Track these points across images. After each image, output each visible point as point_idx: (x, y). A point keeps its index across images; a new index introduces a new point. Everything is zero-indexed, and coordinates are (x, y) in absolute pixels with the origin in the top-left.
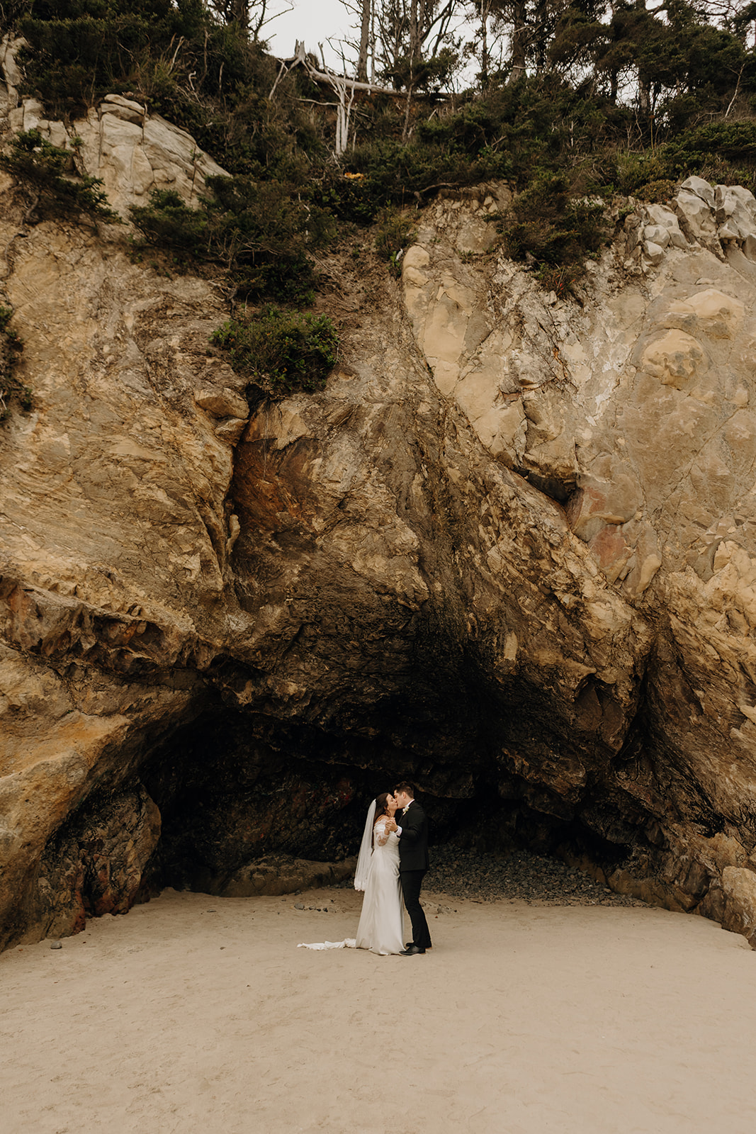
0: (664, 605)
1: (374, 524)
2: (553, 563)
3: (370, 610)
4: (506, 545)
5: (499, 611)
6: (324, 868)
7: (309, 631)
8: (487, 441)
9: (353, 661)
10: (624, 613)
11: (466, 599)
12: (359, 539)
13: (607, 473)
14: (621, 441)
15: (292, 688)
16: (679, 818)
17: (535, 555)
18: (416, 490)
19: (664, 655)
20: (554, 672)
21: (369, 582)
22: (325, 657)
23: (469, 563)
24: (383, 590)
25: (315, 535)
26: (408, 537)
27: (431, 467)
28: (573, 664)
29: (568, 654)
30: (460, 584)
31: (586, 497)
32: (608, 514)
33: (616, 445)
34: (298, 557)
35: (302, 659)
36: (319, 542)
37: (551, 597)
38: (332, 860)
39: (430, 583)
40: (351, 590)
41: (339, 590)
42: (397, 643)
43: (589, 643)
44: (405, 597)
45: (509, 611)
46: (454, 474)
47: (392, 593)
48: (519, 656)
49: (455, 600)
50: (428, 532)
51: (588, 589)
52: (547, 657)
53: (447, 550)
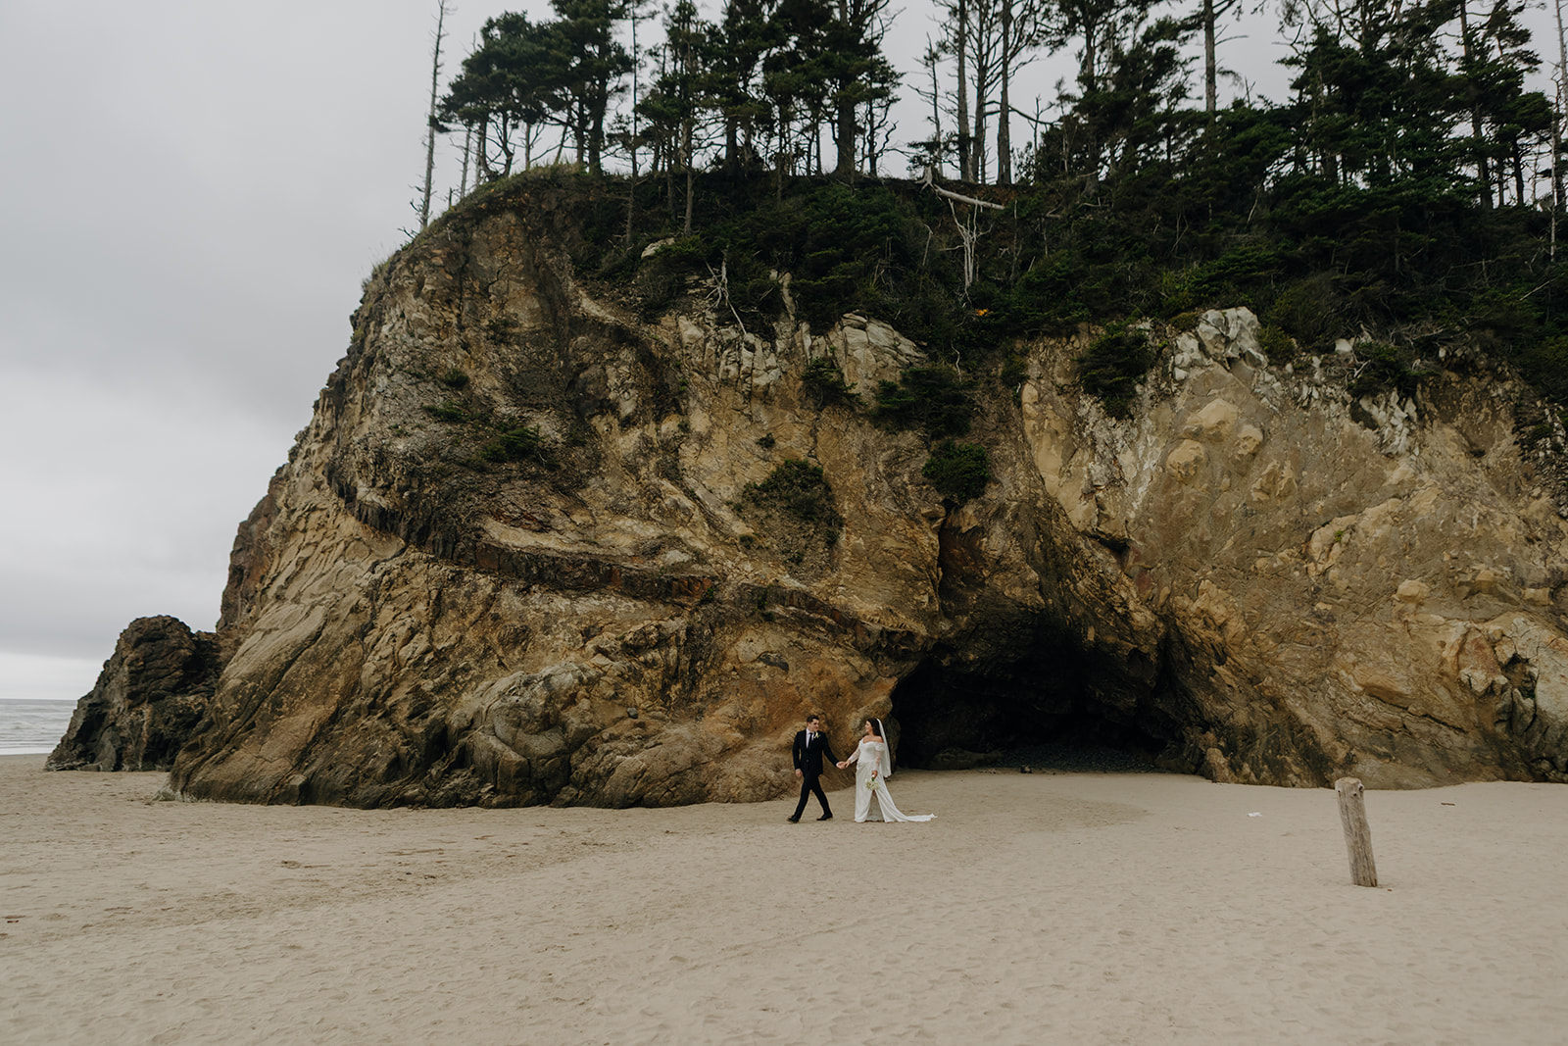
0: (1172, 614)
1: (1015, 570)
2: (1113, 592)
3: (1013, 615)
4: (1087, 581)
5: (1084, 615)
6: (981, 756)
7: (981, 627)
8: (1076, 525)
9: (1003, 641)
10: (1151, 618)
11: (1066, 608)
12: (1008, 579)
13: (1142, 539)
14: (1151, 520)
15: (972, 657)
16: (1190, 724)
17: (1103, 587)
18: (1037, 549)
19: (1174, 638)
20: (1115, 647)
21: (1013, 601)
22: (989, 640)
23: (1067, 589)
24: (1021, 605)
25: (985, 579)
26: (1034, 575)
27: (1045, 536)
28: (1125, 643)
29: (1122, 638)
30: (1062, 600)
31: (1131, 553)
32: (1143, 564)
33: (1148, 523)
34: (975, 590)
35: (976, 641)
36: (987, 582)
37: (1112, 609)
38: (985, 752)
39: (1046, 600)
40: (1004, 606)
41: (998, 606)
42: (1028, 631)
43: (1133, 633)
44: (1032, 607)
45: (1089, 615)
46: (1058, 541)
47: (1026, 606)
48: (1096, 638)
49: (1060, 608)
50: (1043, 571)
51: (1131, 606)
52: (1111, 639)
53: (1055, 581)
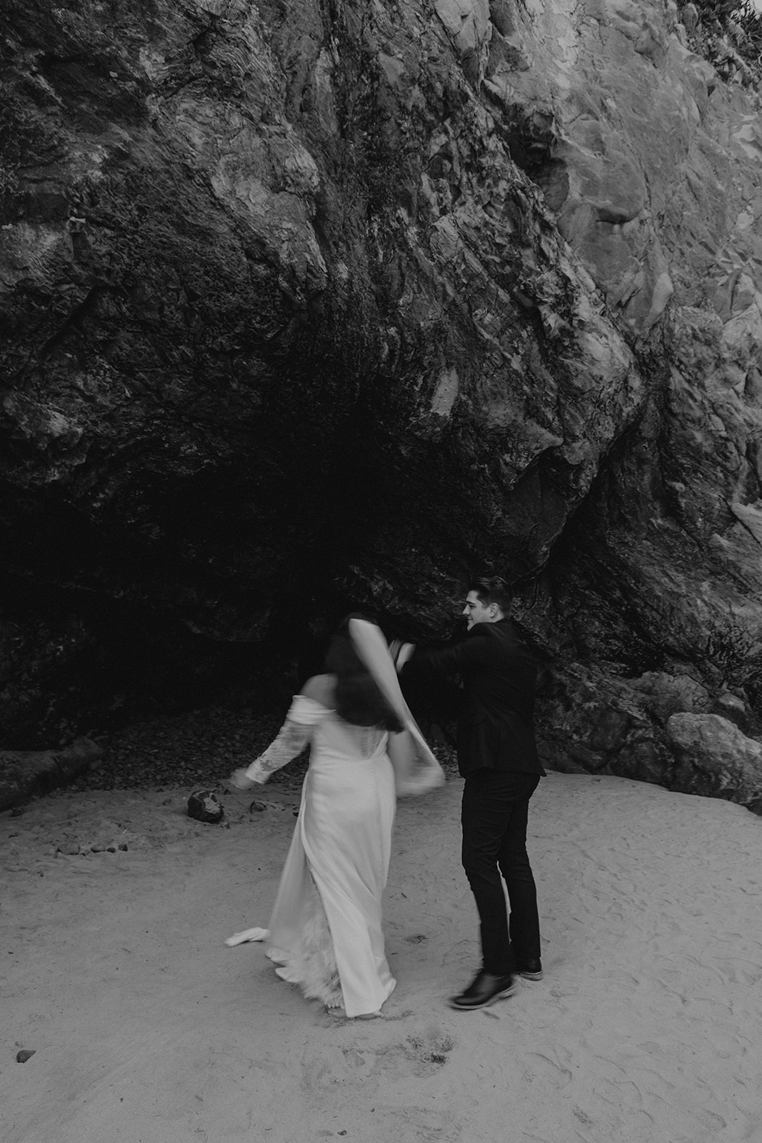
0: (668, 353)
1: (255, 112)
2: (541, 256)
3: (231, 286)
4: (469, 214)
5: (438, 330)
6: (46, 760)
7: (107, 305)
8: (453, 22)
9: (176, 388)
10: (623, 359)
11: (385, 303)
12: (230, 134)
13: (598, 144)
14: (610, 103)
15: (58, 424)
16: (583, 654)
17: (518, 239)
18: (321, 80)
19: (648, 430)
20: (503, 439)
21: (239, 226)
22: (126, 369)
23: (395, 239)
24: (258, 250)
25: (143, 84)
26: (304, 161)
27: (347, 46)
28: (536, 429)
29: (532, 412)
30: (378, 275)
31: (571, 173)
32: (606, 203)
33: (604, 108)
35: (83, 365)
36: (153, 106)
37: (531, 316)
38: (56, 747)
39: (331, 261)
40: (205, 235)
41: (182, 228)
42: (256, 366)
43: (569, 392)
44: (292, 274)
45: (453, 331)
46: (393, 67)
47: (270, 260)
48: (458, 409)
49: (367, 300)
50: (334, 167)
51: (584, 309)
52: (500, 413)
53: (360, 209)
